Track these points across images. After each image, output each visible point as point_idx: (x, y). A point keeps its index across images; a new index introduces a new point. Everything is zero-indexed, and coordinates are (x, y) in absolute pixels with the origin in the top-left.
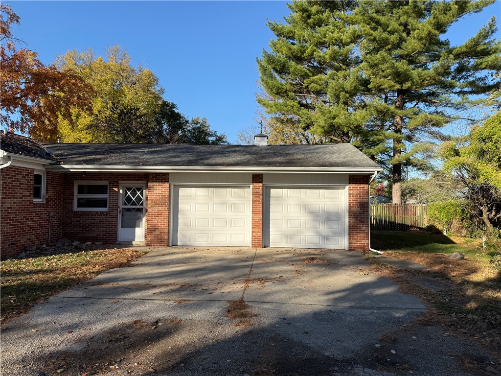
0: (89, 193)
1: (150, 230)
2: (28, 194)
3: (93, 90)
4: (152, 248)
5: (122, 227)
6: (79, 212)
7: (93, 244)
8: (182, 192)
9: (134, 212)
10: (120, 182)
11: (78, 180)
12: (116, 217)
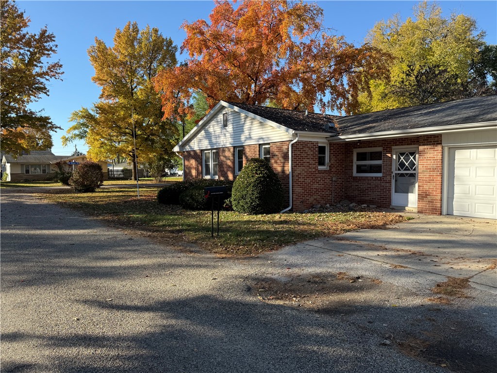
0: (371, 160)
1: (422, 197)
2: (314, 162)
3: (391, 57)
4: (421, 215)
5: (396, 192)
6: (357, 177)
7: (368, 206)
8: (461, 156)
9: (407, 177)
10: (393, 147)
11: (356, 148)
12: (390, 182)
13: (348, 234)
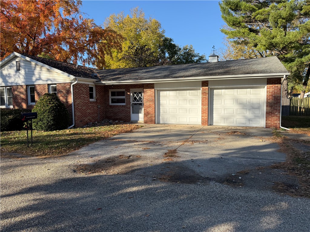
0: (118, 96)
1: (146, 114)
2: (87, 97)
3: (122, 37)
4: (146, 124)
5: (133, 113)
6: (112, 105)
7: (119, 122)
8: (162, 93)
9: (138, 105)
10: (131, 89)
11: (111, 89)
12: (130, 108)
13: (115, 136)
